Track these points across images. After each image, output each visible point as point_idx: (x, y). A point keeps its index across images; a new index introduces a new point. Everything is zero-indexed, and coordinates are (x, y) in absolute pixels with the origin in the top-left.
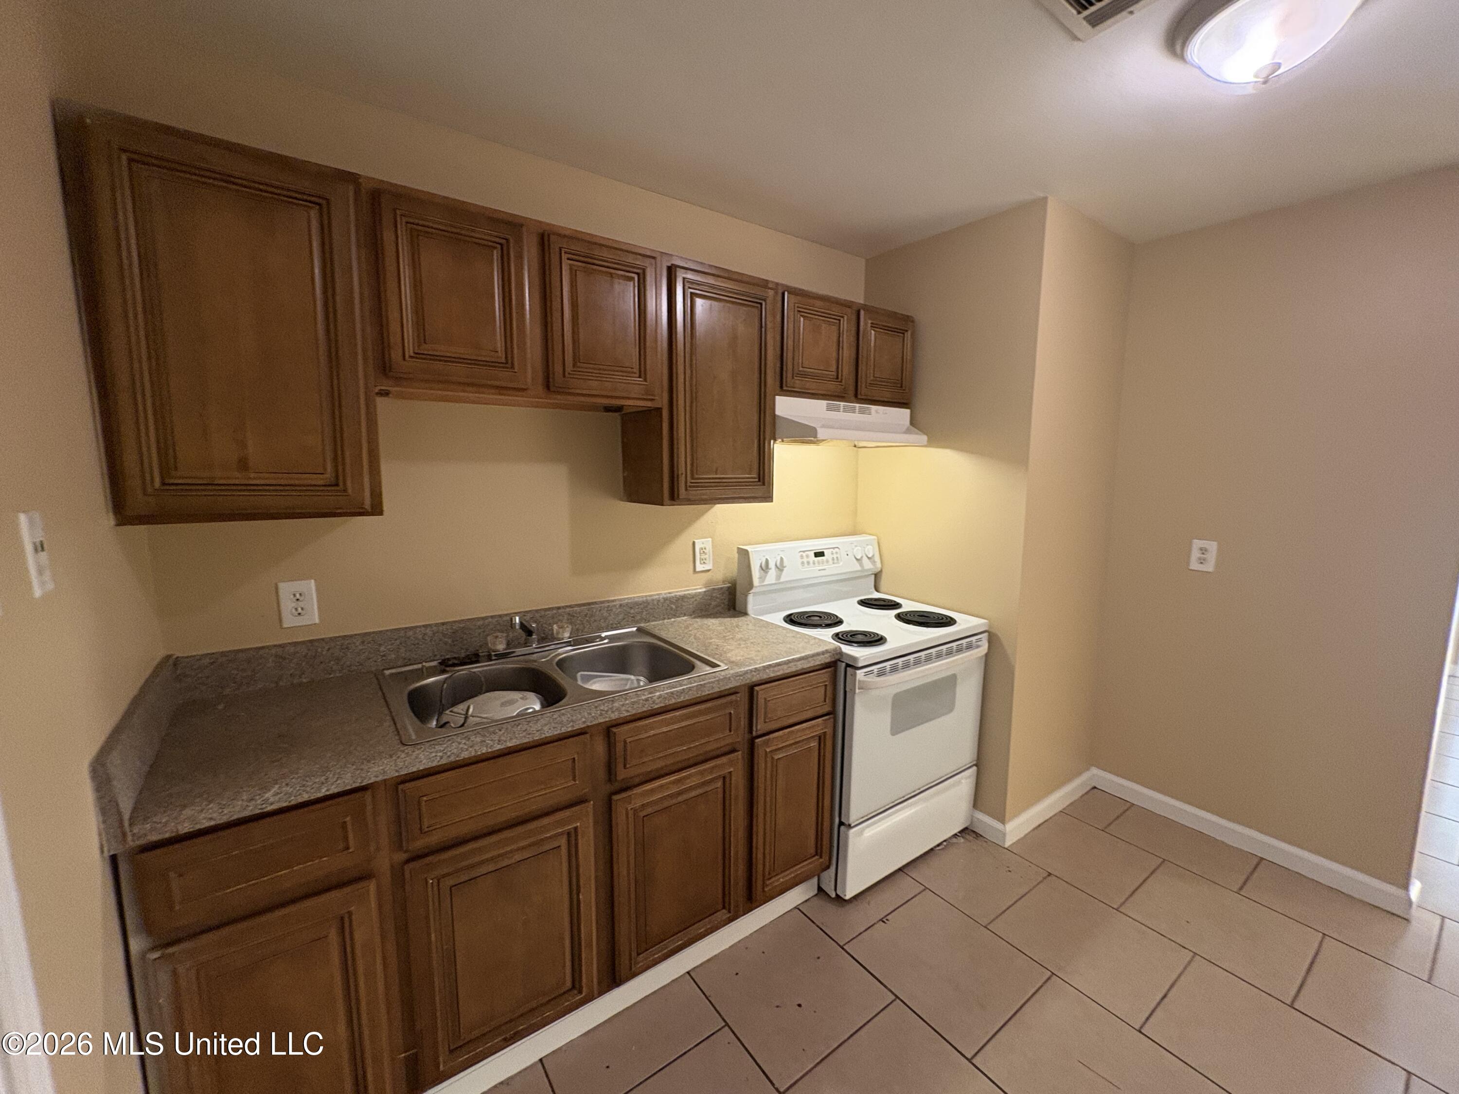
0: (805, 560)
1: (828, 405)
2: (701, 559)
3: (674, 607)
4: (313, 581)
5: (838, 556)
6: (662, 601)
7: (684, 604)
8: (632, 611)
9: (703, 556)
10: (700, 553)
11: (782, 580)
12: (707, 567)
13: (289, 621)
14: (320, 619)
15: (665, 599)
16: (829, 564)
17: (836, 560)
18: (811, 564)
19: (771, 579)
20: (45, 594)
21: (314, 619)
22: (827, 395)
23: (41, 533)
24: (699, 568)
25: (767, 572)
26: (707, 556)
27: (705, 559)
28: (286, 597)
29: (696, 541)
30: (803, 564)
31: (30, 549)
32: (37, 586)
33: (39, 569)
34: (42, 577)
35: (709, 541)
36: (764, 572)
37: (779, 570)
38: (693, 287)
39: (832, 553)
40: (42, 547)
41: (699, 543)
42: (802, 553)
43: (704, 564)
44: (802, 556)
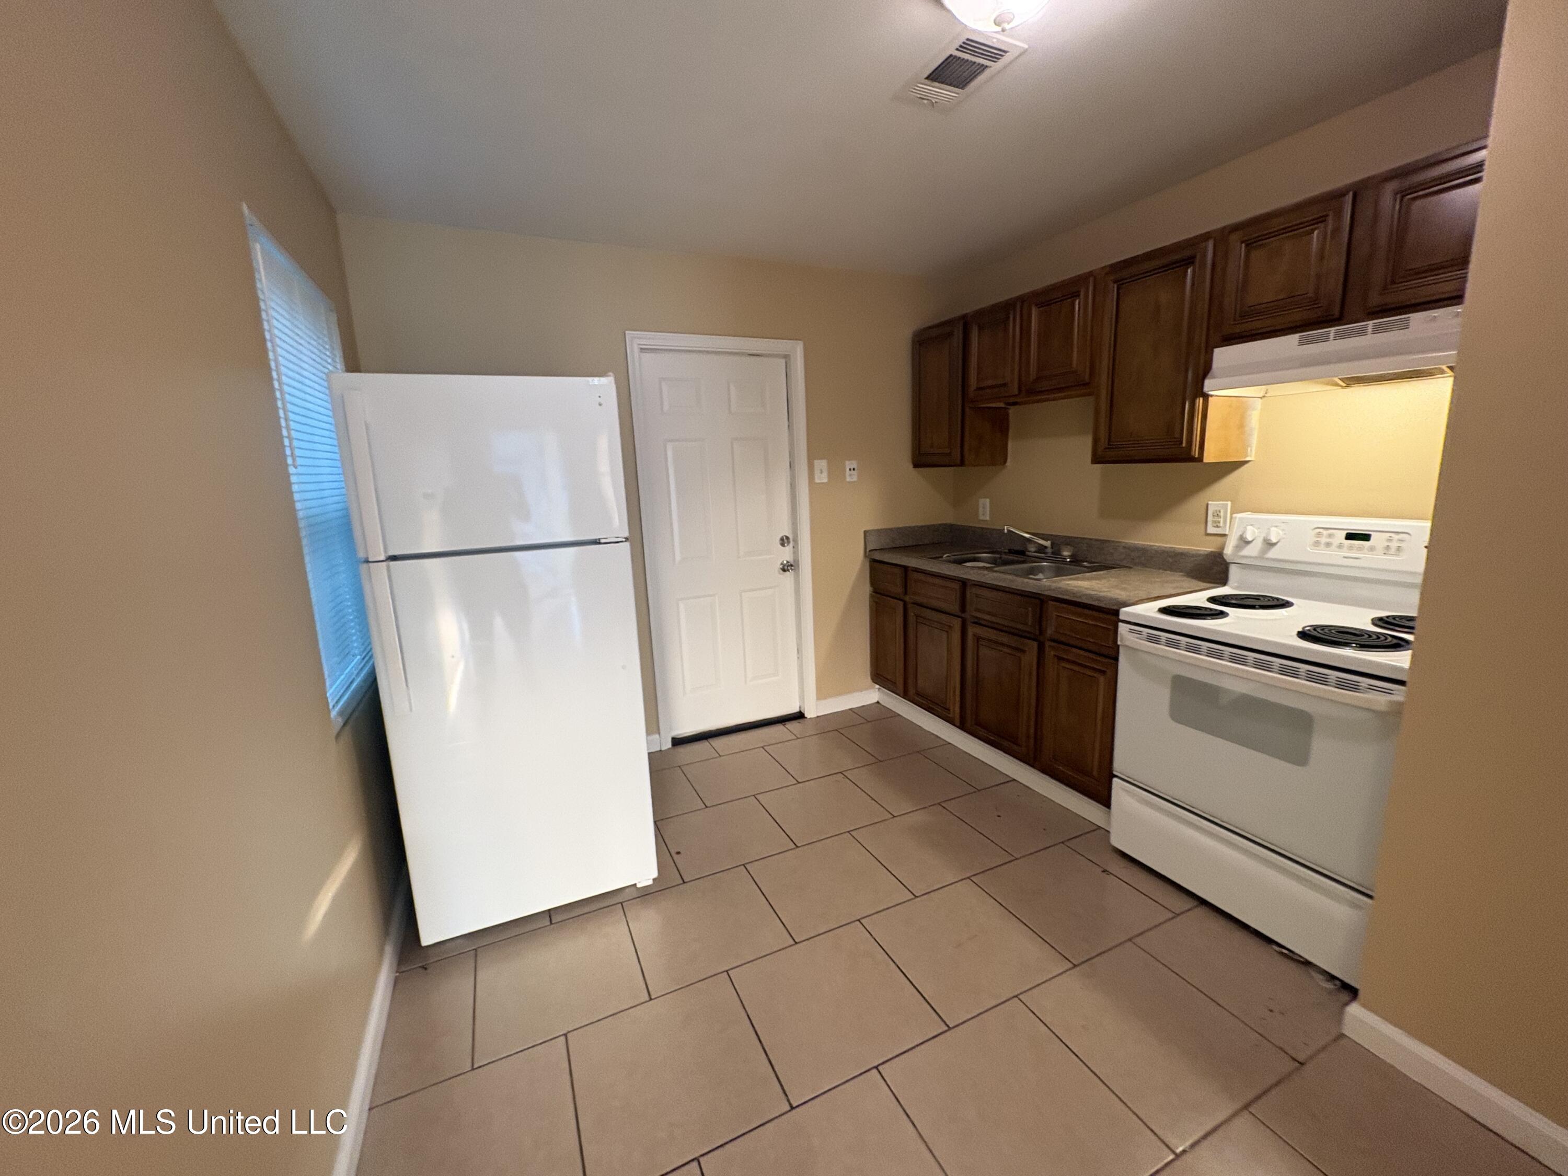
2: (1214, 522)
4: (988, 499)
5: (1404, 545)
9: (1216, 519)
10: (1214, 516)
11: (1270, 555)
13: (981, 517)
14: (990, 517)
16: (1374, 553)
17: (1393, 551)
18: (1334, 547)
19: (1251, 551)
20: (852, 482)
21: (988, 518)
22: (1297, 327)
23: (855, 466)
24: (1211, 530)
25: (1248, 543)
26: (1222, 520)
27: (1219, 522)
28: (981, 505)
29: (1210, 502)
30: (1317, 544)
31: (848, 470)
32: (848, 479)
33: (850, 475)
34: (852, 477)
35: (1227, 504)
36: (1244, 542)
37: (1269, 544)
38: (1120, 283)
39: (1390, 540)
40: (854, 469)
41: (1213, 505)
42: (1321, 530)
43: (1217, 527)
44: (1319, 534)
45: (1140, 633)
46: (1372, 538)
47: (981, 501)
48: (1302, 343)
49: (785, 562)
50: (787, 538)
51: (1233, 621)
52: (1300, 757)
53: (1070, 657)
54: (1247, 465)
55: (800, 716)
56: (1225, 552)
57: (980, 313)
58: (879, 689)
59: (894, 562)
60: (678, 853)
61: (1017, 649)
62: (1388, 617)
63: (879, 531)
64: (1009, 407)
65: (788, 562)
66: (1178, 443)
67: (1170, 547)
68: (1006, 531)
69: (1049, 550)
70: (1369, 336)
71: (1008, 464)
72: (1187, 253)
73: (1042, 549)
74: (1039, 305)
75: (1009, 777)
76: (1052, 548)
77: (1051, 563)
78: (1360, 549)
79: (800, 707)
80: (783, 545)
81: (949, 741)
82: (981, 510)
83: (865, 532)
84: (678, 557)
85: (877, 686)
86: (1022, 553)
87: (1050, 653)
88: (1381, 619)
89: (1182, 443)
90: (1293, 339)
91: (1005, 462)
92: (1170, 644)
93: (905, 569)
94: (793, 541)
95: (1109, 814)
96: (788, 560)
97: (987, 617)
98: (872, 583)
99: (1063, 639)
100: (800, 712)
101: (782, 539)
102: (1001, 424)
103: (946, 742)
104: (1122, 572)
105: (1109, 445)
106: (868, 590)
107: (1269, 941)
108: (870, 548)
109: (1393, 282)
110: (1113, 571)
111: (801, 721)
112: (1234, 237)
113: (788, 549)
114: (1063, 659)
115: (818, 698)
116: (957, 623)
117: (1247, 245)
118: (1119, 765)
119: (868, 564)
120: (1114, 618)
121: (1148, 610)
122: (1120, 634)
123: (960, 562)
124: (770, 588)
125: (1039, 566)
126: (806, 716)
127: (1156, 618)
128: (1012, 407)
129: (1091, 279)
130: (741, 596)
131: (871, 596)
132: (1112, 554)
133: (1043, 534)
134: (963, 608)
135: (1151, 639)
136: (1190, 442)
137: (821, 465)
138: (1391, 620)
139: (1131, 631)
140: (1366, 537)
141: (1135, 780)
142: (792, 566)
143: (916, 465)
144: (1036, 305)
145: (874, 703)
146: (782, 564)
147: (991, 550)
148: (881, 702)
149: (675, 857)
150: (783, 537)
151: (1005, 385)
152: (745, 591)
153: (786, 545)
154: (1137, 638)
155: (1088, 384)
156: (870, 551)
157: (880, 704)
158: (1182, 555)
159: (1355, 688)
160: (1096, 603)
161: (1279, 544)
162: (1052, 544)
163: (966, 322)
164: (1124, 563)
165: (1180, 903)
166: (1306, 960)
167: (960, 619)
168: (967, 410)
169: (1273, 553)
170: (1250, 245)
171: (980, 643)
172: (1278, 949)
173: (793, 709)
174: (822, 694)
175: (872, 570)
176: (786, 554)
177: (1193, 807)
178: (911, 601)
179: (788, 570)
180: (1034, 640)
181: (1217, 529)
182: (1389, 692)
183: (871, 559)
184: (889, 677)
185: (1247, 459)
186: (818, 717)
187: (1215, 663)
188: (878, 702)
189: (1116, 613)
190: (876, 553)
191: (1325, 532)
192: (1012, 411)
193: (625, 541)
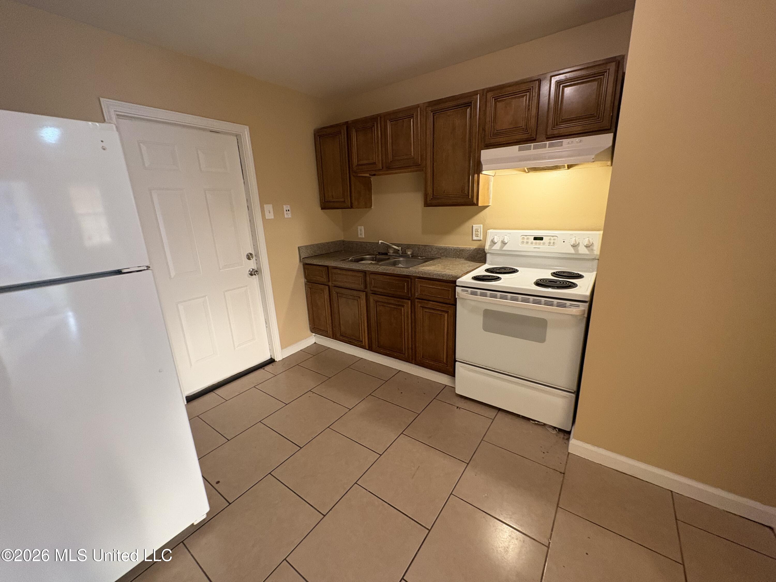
0: (525, 241)
1: (519, 147)
2: (476, 234)
3: (458, 253)
4: (363, 227)
5: (555, 241)
6: (453, 249)
7: (463, 253)
8: (440, 251)
9: (477, 233)
10: (475, 231)
11: (504, 249)
12: (478, 238)
13: (360, 236)
14: (365, 236)
15: (454, 249)
16: (545, 245)
17: (552, 244)
18: (529, 244)
19: (497, 247)
20: (288, 218)
21: (364, 237)
22: (516, 142)
23: (289, 208)
24: (475, 238)
25: (495, 243)
26: (479, 233)
27: (478, 234)
28: (359, 230)
29: (474, 225)
30: (523, 242)
31: (285, 210)
32: (286, 216)
33: (287, 214)
34: (288, 215)
35: (481, 226)
36: (493, 243)
37: (504, 243)
38: (434, 112)
39: (550, 239)
40: (289, 210)
41: (475, 226)
42: (524, 236)
43: (477, 236)
44: (523, 238)
45: (467, 291)
46: (544, 239)
47: (359, 227)
48: (520, 150)
49: (251, 270)
50: (251, 254)
51: (503, 281)
52: (542, 339)
53: (429, 306)
54: (489, 207)
55: (271, 361)
56: (486, 248)
57: (355, 122)
58: (315, 335)
59: (320, 264)
60: (218, 482)
61: (399, 305)
62: (557, 272)
63: (306, 247)
64: (371, 177)
65: (253, 269)
66: (467, 196)
67: (458, 247)
68: (380, 243)
69: (400, 252)
70: (547, 148)
71: (372, 208)
72: (466, 100)
73: (396, 251)
74: (391, 120)
75: (398, 370)
76: (401, 250)
77: (404, 258)
78: (540, 244)
79: (271, 356)
80: (249, 259)
81: (361, 357)
82: (359, 232)
83: (299, 247)
84: (173, 274)
85: (314, 334)
86: (386, 254)
87: (418, 305)
88: (554, 273)
89: (469, 197)
90: (515, 148)
91: (371, 206)
92: (482, 295)
93: (327, 267)
94: (255, 256)
95: (455, 380)
96: (253, 268)
97: (381, 290)
98: (306, 277)
99: (425, 298)
100: (271, 358)
101: (248, 255)
102: (368, 186)
103: (360, 358)
104: (439, 260)
105: (433, 197)
106: (304, 281)
107: (529, 419)
108: (303, 256)
109: (557, 125)
110: (435, 261)
111: (273, 364)
112: (490, 95)
113: (253, 261)
114: (426, 308)
115: (282, 348)
116: (363, 295)
117: (495, 100)
118: (459, 356)
119: (302, 266)
120: (455, 285)
121: (467, 279)
122: (457, 292)
123: (357, 261)
124: (244, 287)
125: (399, 260)
126: (276, 360)
127: (473, 282)
128: (373, 177)
129: (419, 109)
130: (224, 295)
131: (306, 284)
132: (430, 252)
133: (395, 244)
134: (366, 287)
135: (473, 293)
136: (472, 197)
137: (269, 208)
138: (558, 273)
139: (463, 290)
140: (541, 239)
141: (467, 361)
142: (257, 271)
143: (322, 209)
144: (389, 120)
145: (313, 344)
146: (249, 271)
147: (369, 253)
148: (316, 342)
149: (216, 486)
150: (248, 254)
151: (375, 163)
152: (226, 291)
153: (251, 258)
154: (466, 293)
155: (420, 165)
156: (303, 258)
157: (317, 344)
158: (462, 250)
159: (564, 306)
160: (441, 278)
161: (508, 243)
162: (401, 248)
163: (348, 126)
164: (437, 256)
165: (492, 413)
166: (544, 424)
167: (365, 293)
168: (352, 177)
169: (505, 248)
170: (496, 99)
171: (377, 304)
172: (533, 422)
173: (267, 357)
174: (284, 346)
175: (304, 269)
176: (252, 265)
177: (501, 371)
178: (333, 285)
179: (255, 275)
180: (409, 299)
181: (477, 238)
182: (578, 306)
183: (304, 263)
184: (322, 329)
185: (489, 205)
186: (283, 359)
187: (505, 302)
188: (315, 343)
189: (455, 282)
190: (305, 259)
191: (526, 237)
192: (373, 179)
193: (147, 269)
